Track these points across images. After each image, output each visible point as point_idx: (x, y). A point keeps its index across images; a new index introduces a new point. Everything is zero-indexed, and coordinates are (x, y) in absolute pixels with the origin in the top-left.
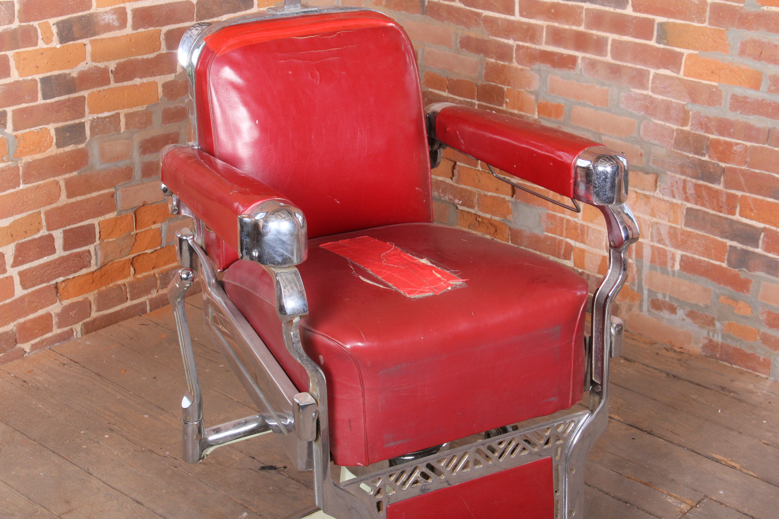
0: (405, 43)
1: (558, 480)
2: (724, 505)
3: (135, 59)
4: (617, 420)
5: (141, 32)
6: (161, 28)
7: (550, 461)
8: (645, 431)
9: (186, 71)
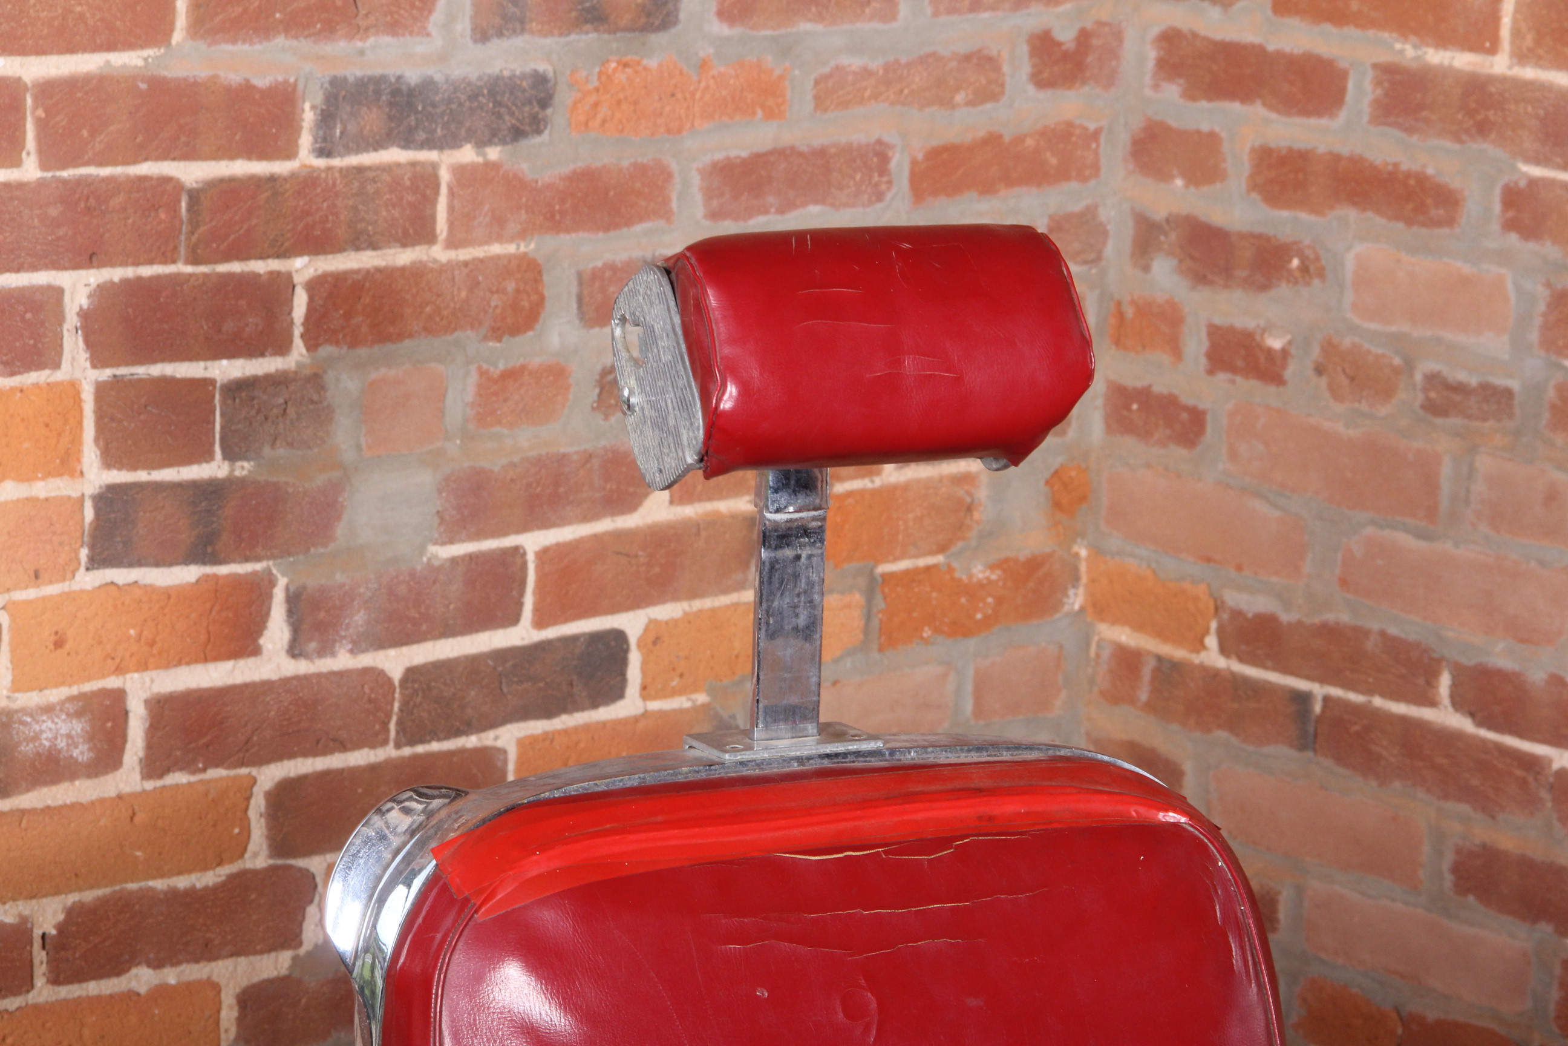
0: (1226, 891)
3: (141, 889)
5: (177, 786)
6: (254, 771)
9: (351, 973)
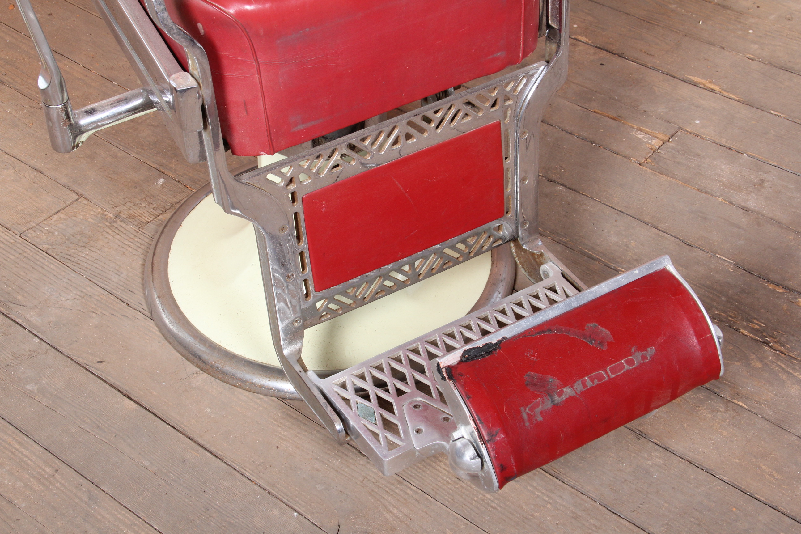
1: (507, 146)
2: (699, 137)
4: (585, 43)
7: (498, 125)
8: (615, 54)
